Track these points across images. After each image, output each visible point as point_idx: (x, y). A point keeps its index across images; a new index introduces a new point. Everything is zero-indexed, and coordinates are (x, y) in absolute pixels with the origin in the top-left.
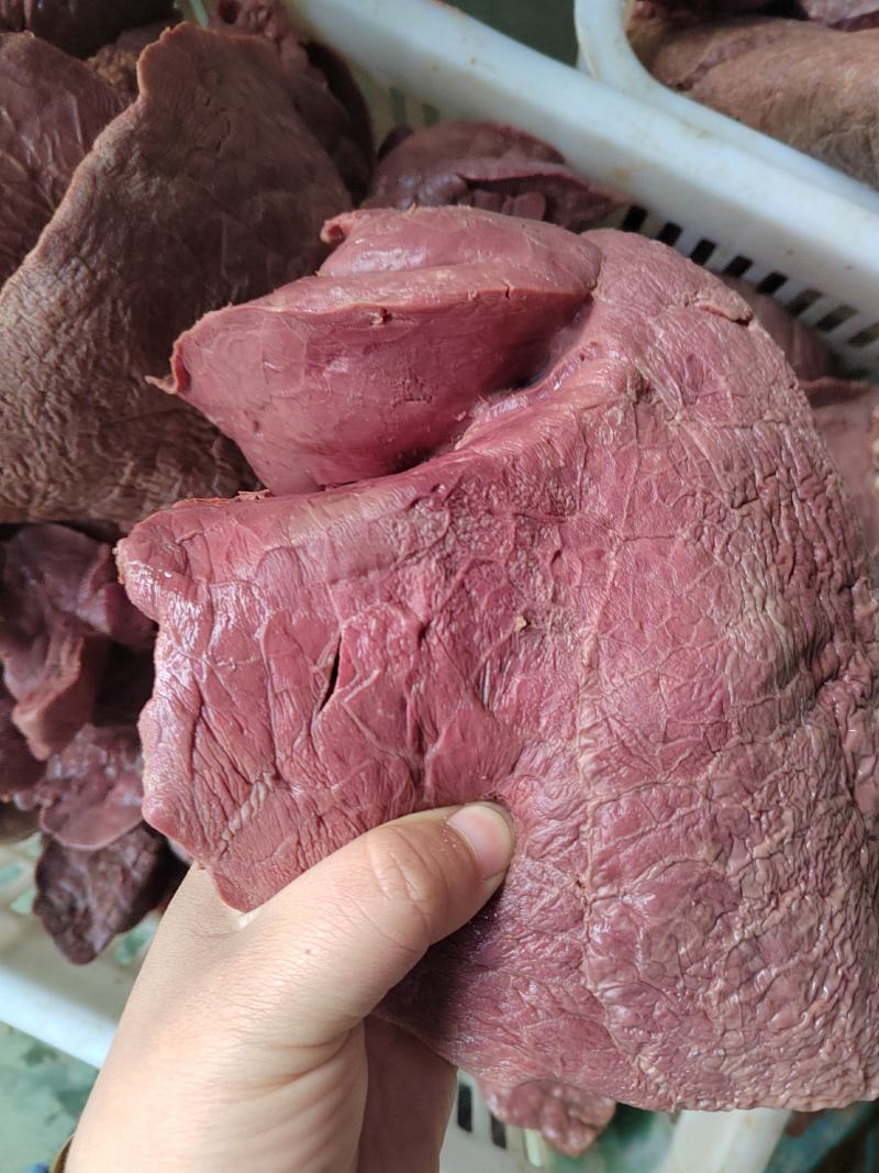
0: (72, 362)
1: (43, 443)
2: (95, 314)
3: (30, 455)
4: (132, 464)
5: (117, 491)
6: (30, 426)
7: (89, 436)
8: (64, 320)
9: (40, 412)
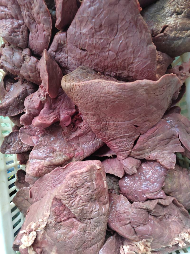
0: (103, 99)
1: (86, 100)
2: (114, 98)
3: (83, 99)
4: (92, 113)
5: (86, 112)
6: (88, 97)
7: (93, 106)
8: (110, 94)
9: (91, 97)
